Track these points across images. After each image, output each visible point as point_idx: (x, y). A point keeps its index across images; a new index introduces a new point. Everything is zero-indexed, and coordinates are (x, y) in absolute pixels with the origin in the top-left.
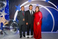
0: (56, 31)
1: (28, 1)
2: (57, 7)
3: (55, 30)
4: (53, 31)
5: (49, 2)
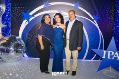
0: (91, 59)
1: (44, 5)
2: (93, 18)
3: (89, 57)
4: (86, 59)
5: (80, 8)
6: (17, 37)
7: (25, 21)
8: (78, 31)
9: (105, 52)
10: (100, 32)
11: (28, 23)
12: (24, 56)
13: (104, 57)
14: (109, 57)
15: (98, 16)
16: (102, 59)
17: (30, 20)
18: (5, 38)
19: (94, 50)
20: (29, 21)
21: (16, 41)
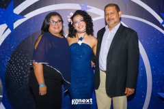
8: (127, 51)
20: (11, 29)
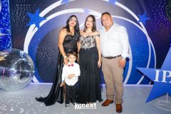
0: (136, 83)
2: (138, 19)
3: (133, 80)
4: (127, 83)
5: (117, 3)
6: (22, 52)
7: (33, 26)
9: (158, 72)
10: (149, 40)
11: (37, 29)
12: (32, 81)
13: (157, 80)
14: (164, 80)
15: (146, 16)
16: (153, 83)
17: (41, 24)
18: (2, 53)
19: (140, 69)
21: (20, 57)
